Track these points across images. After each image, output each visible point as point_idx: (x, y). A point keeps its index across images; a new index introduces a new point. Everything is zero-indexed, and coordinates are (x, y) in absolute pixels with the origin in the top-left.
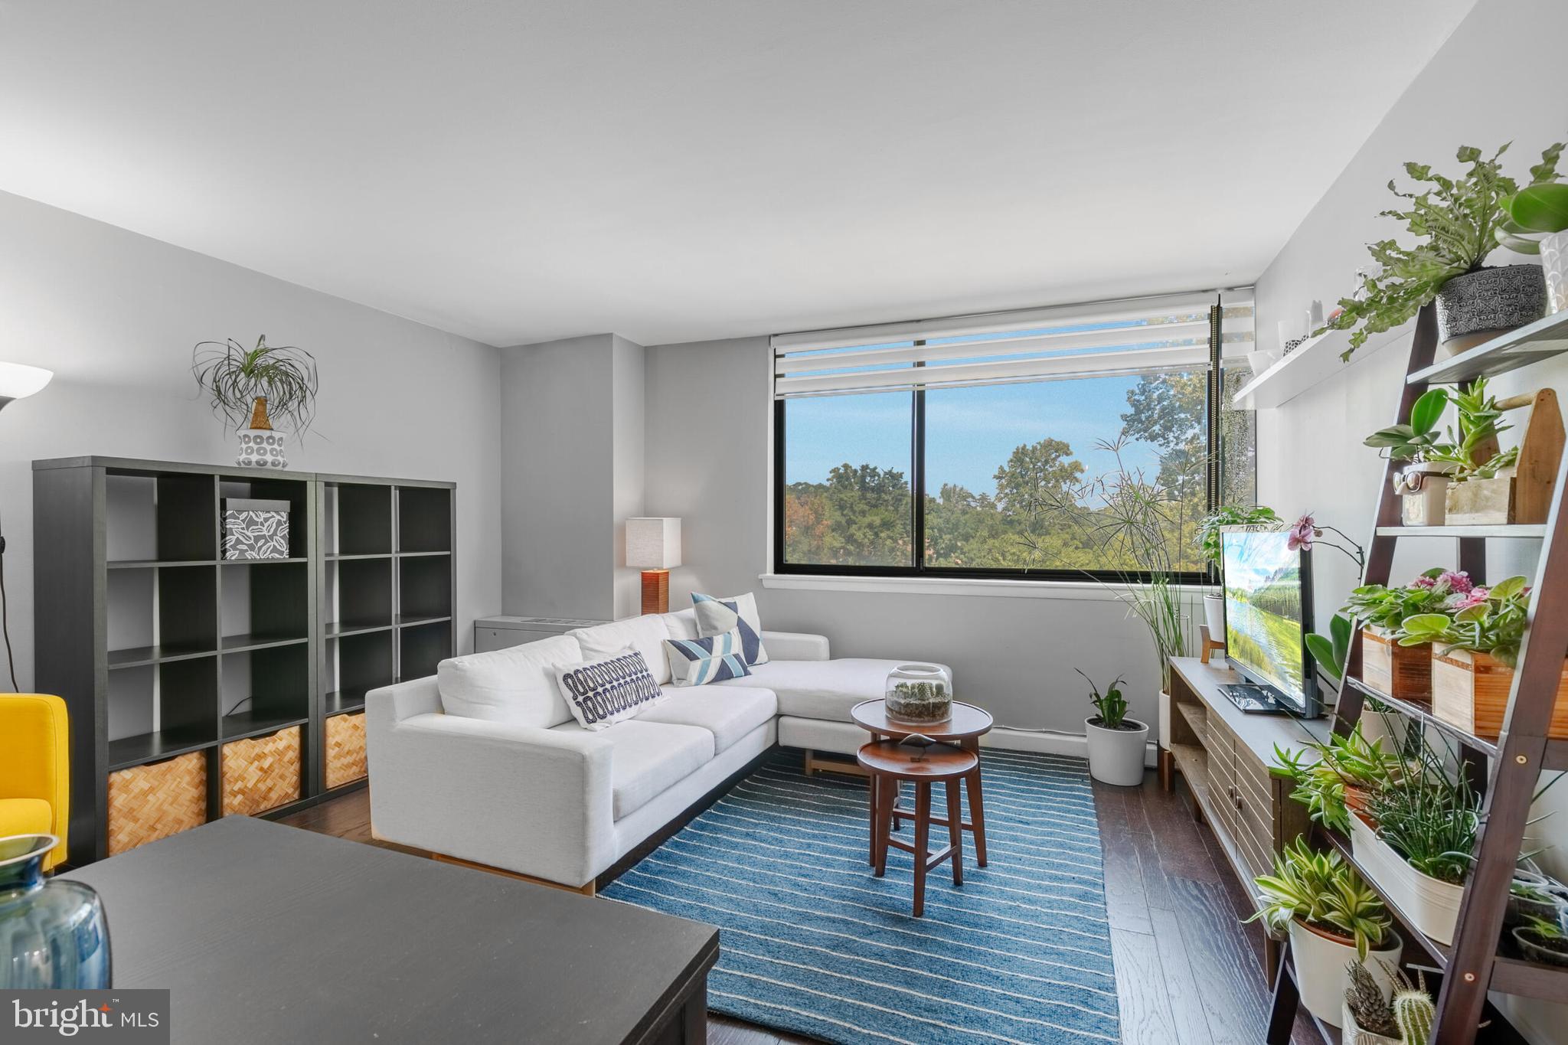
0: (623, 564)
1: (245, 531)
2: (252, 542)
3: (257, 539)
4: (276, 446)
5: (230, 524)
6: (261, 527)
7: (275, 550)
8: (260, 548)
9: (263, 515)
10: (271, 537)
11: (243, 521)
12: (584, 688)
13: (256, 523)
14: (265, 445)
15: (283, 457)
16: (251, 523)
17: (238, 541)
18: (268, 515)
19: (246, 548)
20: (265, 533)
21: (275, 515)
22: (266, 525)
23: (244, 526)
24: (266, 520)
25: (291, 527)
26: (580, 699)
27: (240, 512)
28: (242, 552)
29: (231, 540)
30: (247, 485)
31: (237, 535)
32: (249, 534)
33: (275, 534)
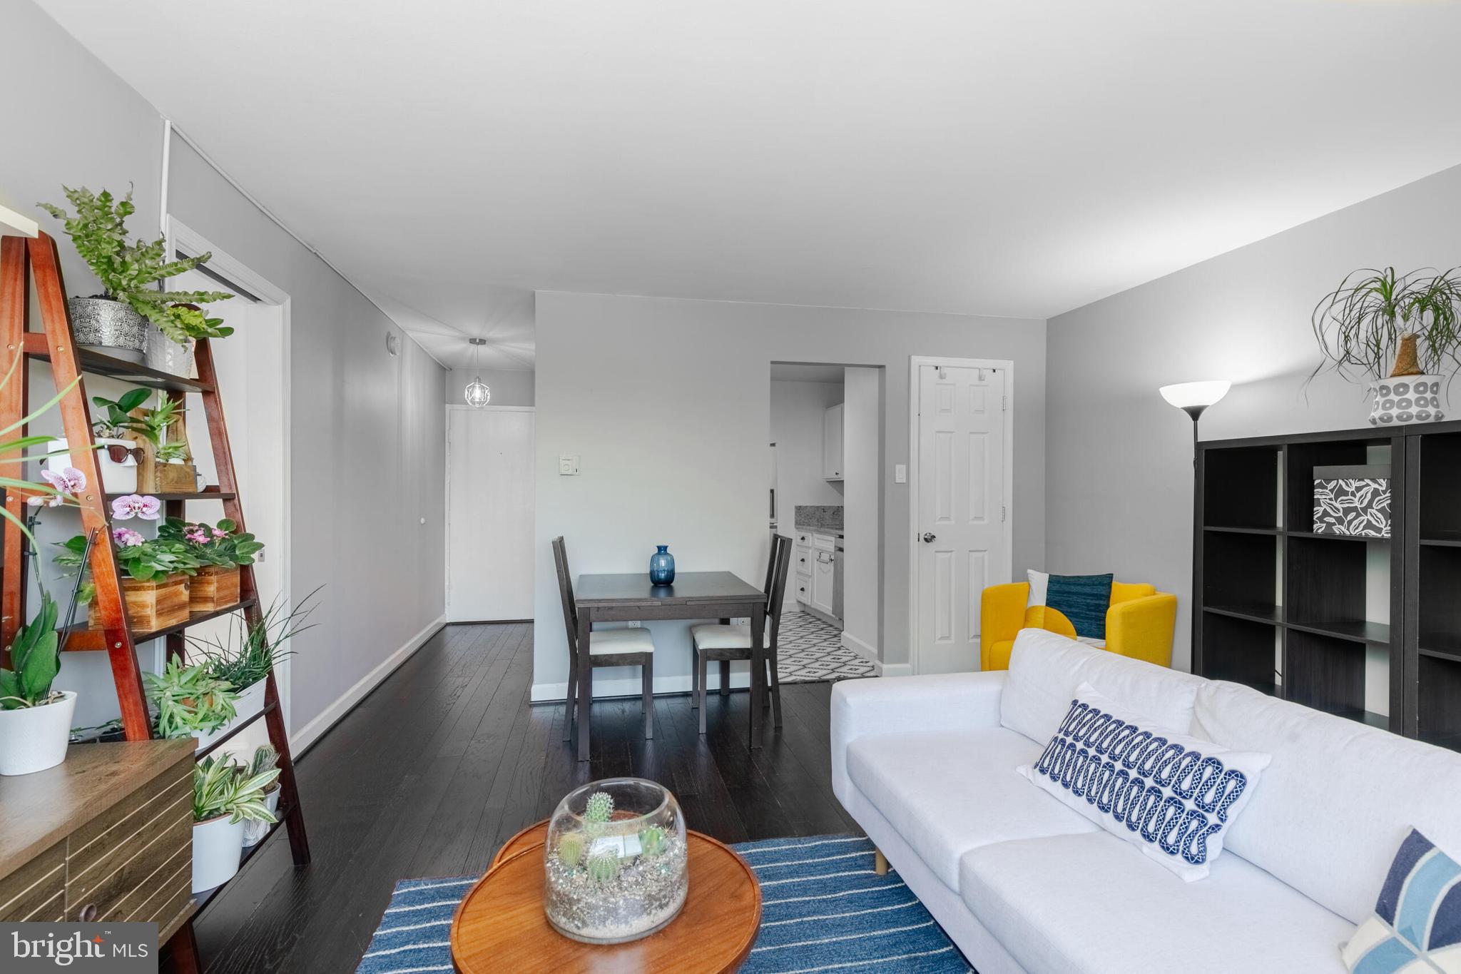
1: (1334, 503)
2: (1341, 514)
3: (1347, 511)
5: (1318, 494)
6: (1353, 498)
7: (1369, 525)
8: (1350, 522)
9: (1355, 484)
10: (1365, 510)
11: (1332, 491)
13: (1346, 493)
16: (1340, 492)
17: (1326, 513)
18: (1362, 483)
19: (1333, 520)
20: (1357, 504)
21: (1370, 482)
22: (1358, 495)
23: (1333, 496)
24: (1359, 489)
27: (1328, 481)
28: (1330, 525)
29: (1318, 511)
31: (1325, 507)
32: (1338, 505)
33: (1370, 505)
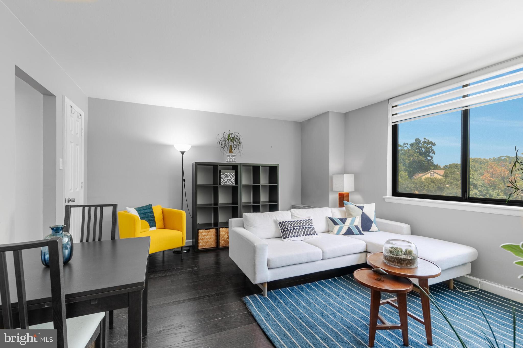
0: (332, 190)
1: (225, 178)
2: (227, 180)
3: (228, 180)
4: (233, 157)
5: (222, 176)
7: (232, 183)
8: (228, 182)
9: (229, 174)
10: (231, 179)
11: (225, 175)
12: (284, 227)
13: (227, 176)
14: (230, 157)
15: (235, 160)
16: (226, 176)
17: (224, 180)
18: (230, 174)
19: (225, 182)
20: (230, 178)
21: (232, 174)
22: (230, 176)
23: (225, 177)
24: (230, 175)
25: (235, 177)
26: (282, 230)
27: (224, 173)
28: (225, 183)
29: (222, 180)
30: (231, 167)
31: (223, 179)
32: (226, 179)
33: (232, 179)
